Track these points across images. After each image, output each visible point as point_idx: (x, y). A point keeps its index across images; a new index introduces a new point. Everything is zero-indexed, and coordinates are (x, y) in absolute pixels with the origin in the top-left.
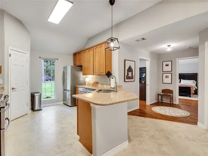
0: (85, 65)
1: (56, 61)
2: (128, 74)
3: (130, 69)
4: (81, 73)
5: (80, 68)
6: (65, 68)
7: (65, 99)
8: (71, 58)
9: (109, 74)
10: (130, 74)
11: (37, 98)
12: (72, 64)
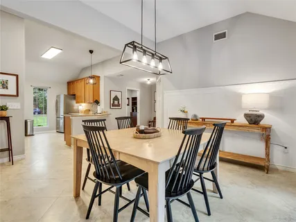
0: (78, 94)
1: (49, 89)
2: (114, 102)
3: (116, 98)
4: (74, 102)
5: (74, 96)
6: (58, 97)
7: (58, 127)
8: (65, 87)
9: (97, 102)
10: (116, 102)
11: (29, 124)
12: (66, 94)
